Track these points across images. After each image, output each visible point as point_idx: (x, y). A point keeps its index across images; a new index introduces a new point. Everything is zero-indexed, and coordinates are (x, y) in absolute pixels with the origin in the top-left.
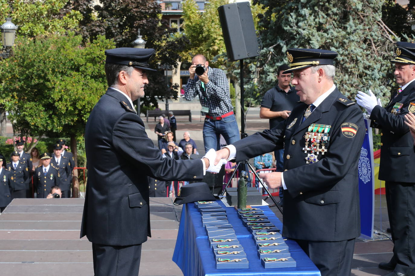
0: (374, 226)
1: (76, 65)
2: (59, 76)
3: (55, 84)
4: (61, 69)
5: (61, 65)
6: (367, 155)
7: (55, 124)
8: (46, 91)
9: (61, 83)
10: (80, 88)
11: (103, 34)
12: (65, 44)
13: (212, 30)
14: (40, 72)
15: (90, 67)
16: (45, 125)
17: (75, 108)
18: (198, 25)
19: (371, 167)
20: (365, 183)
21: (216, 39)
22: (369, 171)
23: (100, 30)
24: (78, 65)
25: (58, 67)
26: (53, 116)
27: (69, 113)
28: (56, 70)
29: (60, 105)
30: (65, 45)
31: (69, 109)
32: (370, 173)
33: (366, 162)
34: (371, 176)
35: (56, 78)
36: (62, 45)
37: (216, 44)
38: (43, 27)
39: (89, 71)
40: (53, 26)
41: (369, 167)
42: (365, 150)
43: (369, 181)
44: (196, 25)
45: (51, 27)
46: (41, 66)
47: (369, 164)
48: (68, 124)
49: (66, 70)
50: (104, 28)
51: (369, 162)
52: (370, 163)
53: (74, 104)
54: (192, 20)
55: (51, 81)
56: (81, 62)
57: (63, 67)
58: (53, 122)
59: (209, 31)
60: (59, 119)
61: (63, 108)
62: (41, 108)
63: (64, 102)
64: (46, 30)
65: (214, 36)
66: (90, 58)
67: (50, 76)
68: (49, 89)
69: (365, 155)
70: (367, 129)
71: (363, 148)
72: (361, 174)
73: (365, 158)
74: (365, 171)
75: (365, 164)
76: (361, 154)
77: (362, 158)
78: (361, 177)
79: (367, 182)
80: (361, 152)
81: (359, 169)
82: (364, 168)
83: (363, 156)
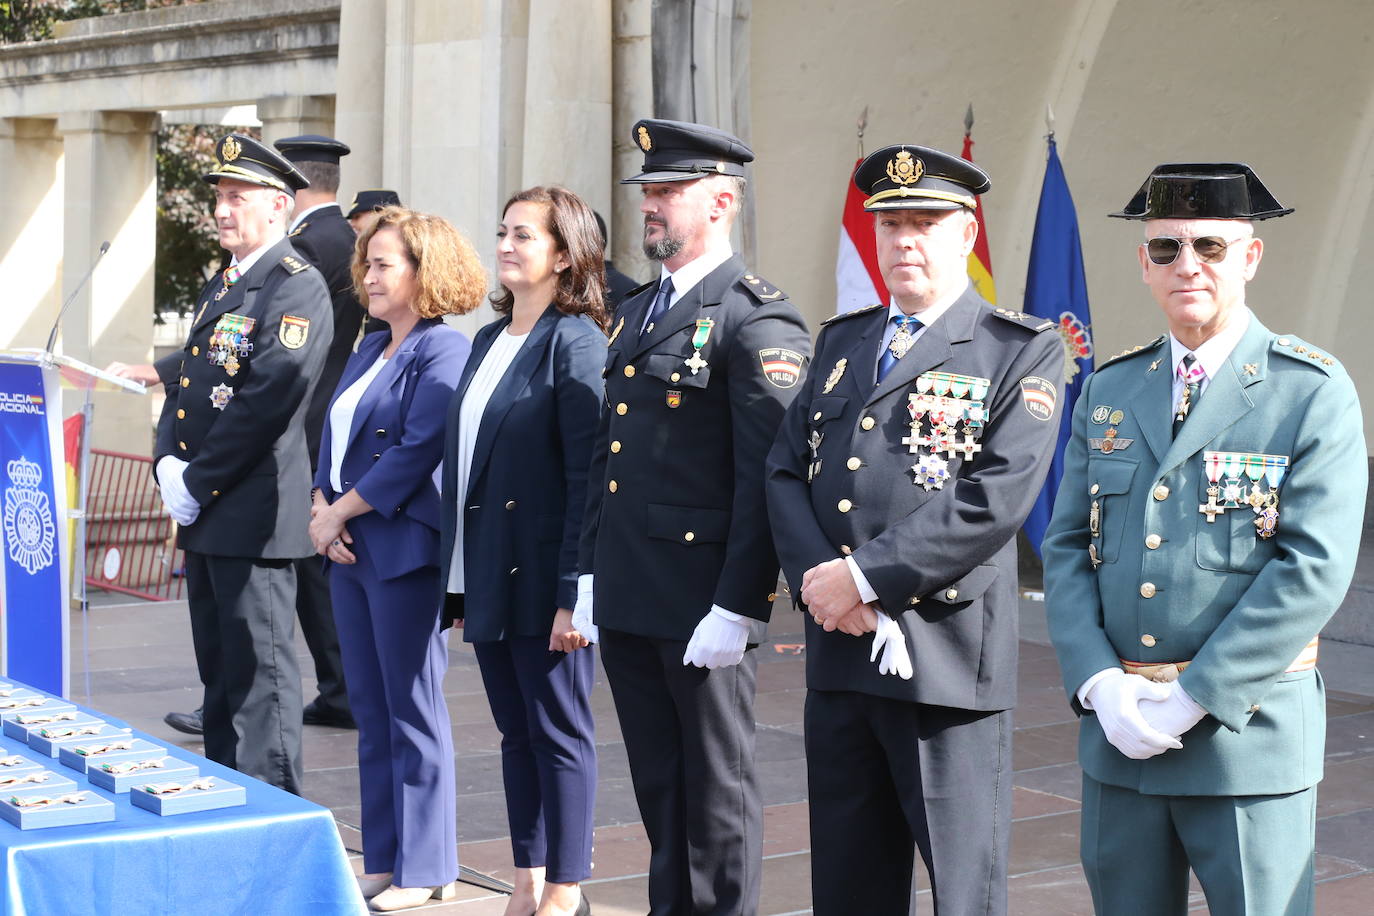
6: (38, 481)
19: (54, 520)
20: (34, 572)
22: (45, 532)
32: (51, 540)
33: (37, 506)
34: (56, 550)
41: (49, 519)
42: (34, 464)
43: (49, 564)
47: (48, 512)
51: (47, 504)
52: (52, 507)
69: (32, 481)
70: (40, 400)
71: (23, 459)
72: (15, 545)
73: (33, 493)
74: (30, 534)
75: (31, 513)
76: (16, 480)
77: (19, 492)
78: (14, 555)
79: (41, 568)
80: (17, 474)
81: (8, 528)
82: (26, 526)
83: (23, 487)
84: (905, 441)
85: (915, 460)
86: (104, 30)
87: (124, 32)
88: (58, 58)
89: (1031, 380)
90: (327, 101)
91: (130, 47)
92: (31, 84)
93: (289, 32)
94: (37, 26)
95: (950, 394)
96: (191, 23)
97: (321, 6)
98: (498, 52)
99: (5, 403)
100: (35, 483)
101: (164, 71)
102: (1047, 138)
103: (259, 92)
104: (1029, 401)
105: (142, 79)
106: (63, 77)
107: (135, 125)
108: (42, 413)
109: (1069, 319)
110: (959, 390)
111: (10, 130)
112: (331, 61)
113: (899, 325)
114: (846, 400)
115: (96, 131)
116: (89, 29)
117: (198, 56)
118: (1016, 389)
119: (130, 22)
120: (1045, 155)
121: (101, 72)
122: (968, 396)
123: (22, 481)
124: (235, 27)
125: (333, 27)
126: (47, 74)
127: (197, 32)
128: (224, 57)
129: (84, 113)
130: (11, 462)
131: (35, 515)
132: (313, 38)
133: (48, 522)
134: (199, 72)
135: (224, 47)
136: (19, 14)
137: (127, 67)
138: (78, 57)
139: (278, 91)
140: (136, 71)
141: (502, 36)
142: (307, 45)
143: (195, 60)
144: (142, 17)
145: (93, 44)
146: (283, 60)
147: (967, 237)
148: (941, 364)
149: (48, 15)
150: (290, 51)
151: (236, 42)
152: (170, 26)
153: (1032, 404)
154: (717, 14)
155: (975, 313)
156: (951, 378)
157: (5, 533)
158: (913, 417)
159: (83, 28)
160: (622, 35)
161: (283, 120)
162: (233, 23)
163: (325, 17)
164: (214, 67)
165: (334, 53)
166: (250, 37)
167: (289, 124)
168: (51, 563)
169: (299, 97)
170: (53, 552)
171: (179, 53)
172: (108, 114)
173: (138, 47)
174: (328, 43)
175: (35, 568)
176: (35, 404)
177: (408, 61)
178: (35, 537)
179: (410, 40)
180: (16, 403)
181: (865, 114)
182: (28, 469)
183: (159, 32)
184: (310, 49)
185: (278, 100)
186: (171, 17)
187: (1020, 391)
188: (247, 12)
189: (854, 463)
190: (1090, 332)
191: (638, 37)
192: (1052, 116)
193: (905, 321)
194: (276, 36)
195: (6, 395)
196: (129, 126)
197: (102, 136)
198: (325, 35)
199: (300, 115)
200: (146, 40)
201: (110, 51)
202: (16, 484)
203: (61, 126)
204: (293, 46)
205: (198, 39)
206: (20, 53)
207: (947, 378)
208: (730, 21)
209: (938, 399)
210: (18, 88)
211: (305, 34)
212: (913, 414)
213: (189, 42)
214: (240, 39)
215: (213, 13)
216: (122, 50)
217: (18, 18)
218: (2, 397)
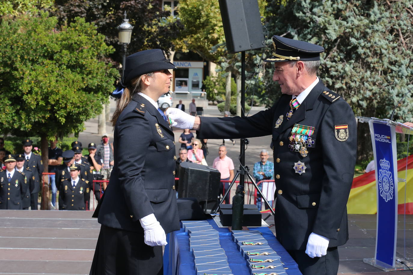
0: (397, 253)
1: (49, 52)
2: (29, 64)
3: (24, 74)
4: (31, 56)
5: (31, 52)
6: (389, 168)
7: (23, 121)
8: (13, 82)
9: (31, 73)
10: (53, 79)
11: (83, 15)
12: (36, 26)
13: (212, 15)
14: (6, 59)
15: (66, 55)
16: (11, 122)
17: (48, 103)
18: (195, 8)
19: (394, 182)
20: (387, 201)
21: (216, 25)
22: (391, 187)
23: (80, 10)
24: (51, 52)
25: (28, 54)
26: (21, 111)
27: (39, 109)
28: (25, 57)
29: (30, 100)
30: (36, 28)
31: (40, 103)
32: (392, 190)
33: (388, 177)
34: (394, 193)
35: (25, 66)
36: (33, 28)
37: (216, 31)
38: (12, 6)
39: (65, 60)
40: (23, 4)
41: (392, 182)
42: (388, 161)
43: (392, 198)
44: (192, 8)
45: (21, 6)
46: (7, 52)
47: (392, 179)
48: (39, 121)
49: (37, 57)
50: (85, 8)
51: (391, 176)
52: (393, 178)
53: (46, 98)
54: (188, 3)
55: (19, 70)
56: (55, 48)
57: (34, 54)
58: (20, 119)
59: (207, 16)
60: (28, 115)
61: (32, 102)
62: (7, 102)
63: (34, 95)
64: (15, 9)
65: (214, 21)
66: (66, 44)
67: (18, 64)
68: (17, 80)
69: (387, 167)
70: (389, 138)
71: (384, 159)
73: (387, 172)
74: (386, 187)
75: (387, 179)
77: (383, 171)
78: (381, 194)
79: (389, 200)
81: (380, 184)
82: (385, 184)
83: (384, 170)
123: (384, 167)
130: (381, 160)
133: (391, 183)
157: (379, 186)
170: (393, 195)
176: (388, 139)
178: (388, 188)
180: (382, 138)
182: (386, 163)
195: (379, 135)
202: (382, 168)
218: (378, 136)
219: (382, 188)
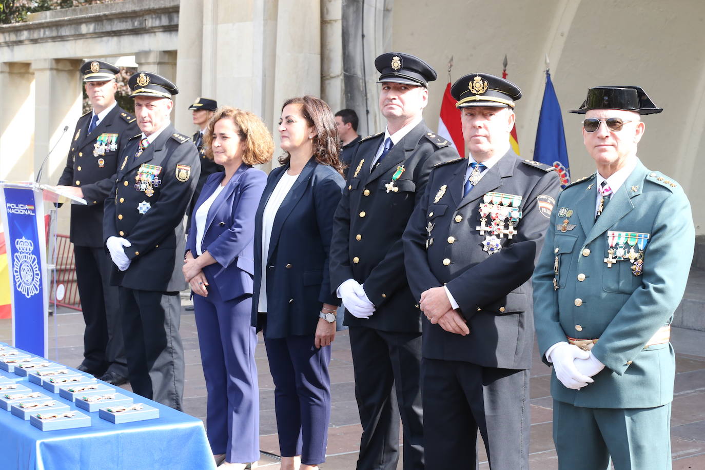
6: (31, 250)
19: (40, 269)
20: (30, 297)
22: (35, 276)
32: (38, 280)
33: (31, 263)
34: (41, 285)
41: (37, 269)
42: (29, 241)
43: (37, 292)
47: (37, 266)
51: (36, 261)
52: (39, 263)
69: (28, 250)
70: (33, 208)
71: (24, 238)
72: (19, 282)
73: (29, 256)
74: (27, 276)
75: (27, 266)
76: (20, 249)
77: (22, 255)
78: (19, 287)
79: (33, 295)
80: (21, 246)
81: (15, 274)
82: (25, 273)
83: (23, 253)
84: (478, 228)
85: (484, 238)
86: (55, 17)
87: (66, 18)
88: (32, 32)
89: (543, 197)
90: (172, 54)
91: (69, 26)
92: (17, 45)
93: (152, 18)
94: (17, 16)
95: (501, 204)
96: (101, 14)
97: (168, 4)
98: (262, 28)
99: (14, 209)
100: (30, 250)
101: (87, 38)
102: (546, 72)
103: (136, 50)
104: (541, 208)
105: (75, 42)
106: (35, 41)
107: (72, 66)
108: (34, 214)
109: (557, 165)
110: (506, 202)
111: (7, 69)
112: (173, 33)
113: (474, 168)
114: (446, 207)
115: (51, 69)
116: (46, 17)
117: (104, 31)
118: (535, 201)
119: (68, 13)
120: (544, 81)
121: (54, 39)
122: (510, 205)
123: (23, 249)
124: (124, 16)
125: (175, 15)
126: (26, 40)
127: (104, 18)
128: (118, 31)
129: (45, 60)
130: (17, 240)
131: (30, 267)
132: (165, 21)
133: (36, 271)
134: (105, 39)
135: (118, 26)
136: (8, 10)
137: (67, 36)
138: (42, 31)
139: (146, 48)
140: (72, 38)
141: (264, 20)
142: (161, 25)
143: (103, 33)
144: (75, 10)
145: (50, 24)
146: (149, 33)
147: (510, 122)
148: (497, 188)
149: (23, 10)
150: (152, 28)
151: (124, 23)
152: (90, 15)
153: (543, 209)
154: (376, 8)
155: (514, 162)
156: (502, 196)
157: (14, 277)
158: (482, 216)
159: (44, 16)
160: (325, 19)
161: (148, 64)
162: (123, 13)
163: (171, 10)
164: (113, 36)
165: (176, 29)
166: (132, 21)
167: (152, 66)
168: (38, 292)
169: (157, 52)
170: (39, 286)
171: (95, 29)
172: (58, 61)
173: (73, 26)
174: (173, 23)
175: (30, 295)
176: (30, 210)
177: (215, 33)
178: (30, 279)
179: (216, 21)
180: (20, 209)
181: (452, 60)
182: (26, 243)
183: (85, 18)
184: (163, 27)
185: (147, 53)
186: (90, 10)
187: (536, 202)
188: (129, 8)
189: (451, 240)
190: (569, 171)
191: (334, 20)
192: (548, 61)
193: (477, 165)
194: (145, 20)
195: (15, 205)
196: (69, 67)
197: (55, 72)
198: (171, 19)
199: (158, 61)
200: (78, 22)
201: (59, 28)
202: (20, 251)
203: (33, 67)
204: (154, 25)
205: (105, 21)
206: (12, 29)
207: (500, 195)
208: (382, 12)
209: (495, 206)
210: (11, 47)
211: (160, 19)
212: (482, 215)
213: (100, 23)
214: (126, 22)
215: (111, 9)
216: (65, 27)
217: (7, 11)
218: (13, 206)
219: (20, 279)
